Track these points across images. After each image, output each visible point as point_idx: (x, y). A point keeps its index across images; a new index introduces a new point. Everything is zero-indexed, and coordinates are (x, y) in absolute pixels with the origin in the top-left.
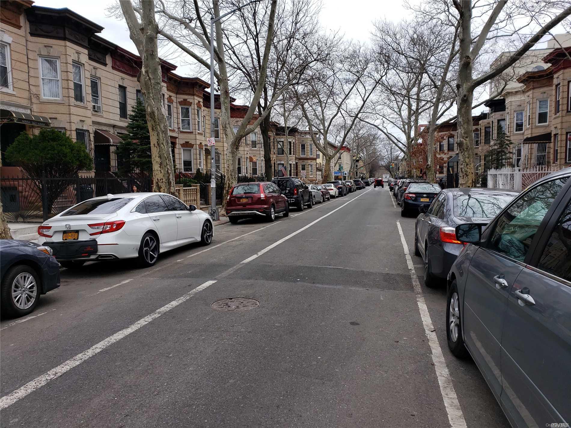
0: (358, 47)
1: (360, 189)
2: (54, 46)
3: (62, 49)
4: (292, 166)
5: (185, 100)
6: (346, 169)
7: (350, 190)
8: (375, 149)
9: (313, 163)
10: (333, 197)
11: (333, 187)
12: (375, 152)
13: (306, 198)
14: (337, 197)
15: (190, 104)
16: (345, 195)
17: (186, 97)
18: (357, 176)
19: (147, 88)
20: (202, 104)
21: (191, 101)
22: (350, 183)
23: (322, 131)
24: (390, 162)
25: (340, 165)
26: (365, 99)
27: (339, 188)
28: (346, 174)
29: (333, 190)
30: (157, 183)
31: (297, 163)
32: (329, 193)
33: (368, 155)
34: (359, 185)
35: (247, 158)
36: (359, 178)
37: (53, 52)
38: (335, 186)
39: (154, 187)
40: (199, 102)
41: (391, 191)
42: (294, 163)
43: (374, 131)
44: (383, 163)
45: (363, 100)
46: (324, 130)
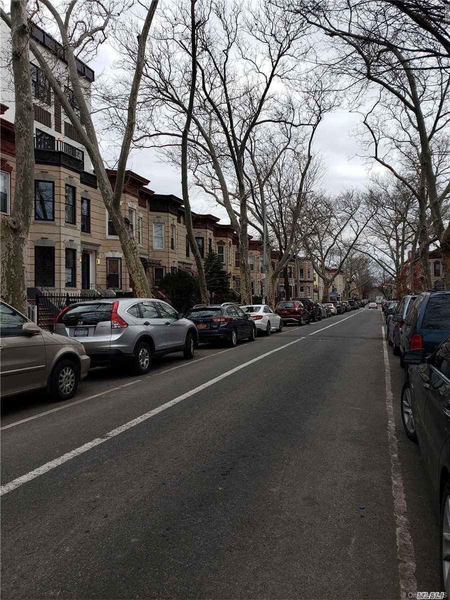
0: (351, 191)
1: (355, 309)
2: (162, 217)
3: (166, 218)
4: (293, 288)
5: (221, 241)
6: (340, 290)
7: (346, 310)
8: (368, 271)
9: (310, 285)
10: (333, 314)
11: (333, 307)
12: (367, 275)
13: (318, 313)
14: (337, 315)
15: (224, 243)
16: (343, 313)
17: (221, 239)
18: (350, 297)
19: (242, 251)
20: (231, 243)
21: (225, 241)
22: (346, 303)
23: (320, 258)
24: (383, 284)
25: (333, 287)
26: (358, 233)
27: (338, 307)
28: (339, 295)
29: (333, 309)
30: (244, 301)
31: (296, 285)
32: (331, 311)
33: (361, 276)
34: (353, 305)
35: (259, 282)
36: (353, 299)
37: (161, 220)
38: (334, 306)
39: (242, 302)
40: (230, 242)
41: (383, 311)
42: (294, 285)
43: (366, 257)
44: (376, 284)
45: (356, 234)
46: (322, 256)
